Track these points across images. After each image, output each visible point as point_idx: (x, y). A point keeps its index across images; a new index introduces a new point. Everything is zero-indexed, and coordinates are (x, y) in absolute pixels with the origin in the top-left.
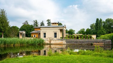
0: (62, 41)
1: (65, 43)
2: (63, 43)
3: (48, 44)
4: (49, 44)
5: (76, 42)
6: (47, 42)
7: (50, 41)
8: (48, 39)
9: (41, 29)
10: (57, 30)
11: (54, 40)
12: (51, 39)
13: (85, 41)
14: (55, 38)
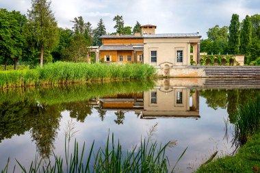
0: (197, 70)
1: (204, 74)
2: (199, 75)
3: (162, 77)
4: (166, 77)
5: (230, 72)
6: (160, 72)
7: (168, 71)
8: (163, 66)
9: (145, 41)
10: (185, 45)
11: (176, 69)
12: (170, 65)
13: (250, 69)
14: (180, 64)
